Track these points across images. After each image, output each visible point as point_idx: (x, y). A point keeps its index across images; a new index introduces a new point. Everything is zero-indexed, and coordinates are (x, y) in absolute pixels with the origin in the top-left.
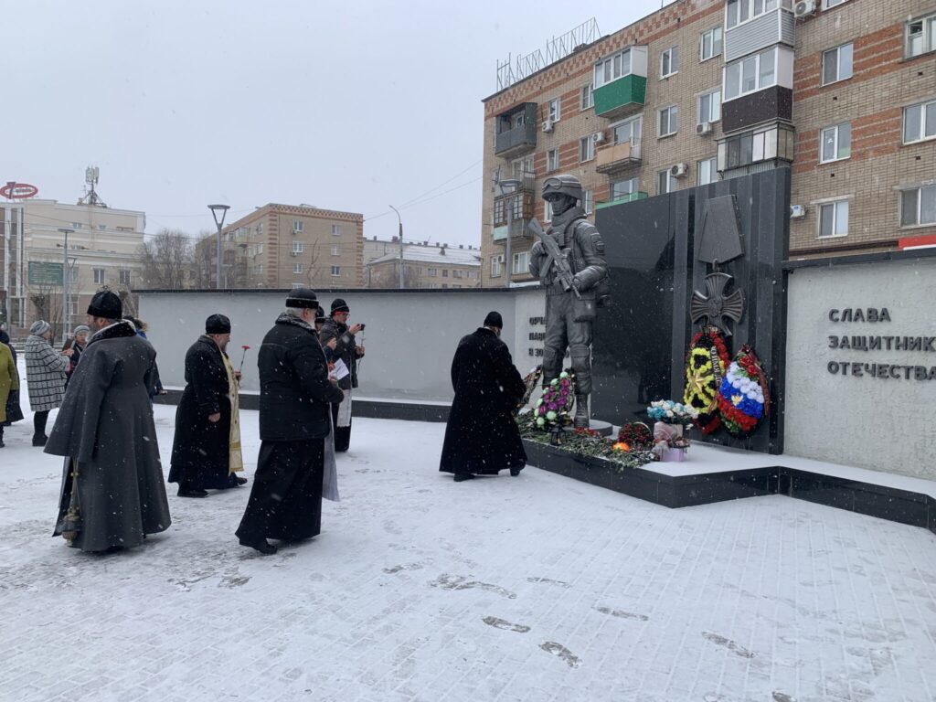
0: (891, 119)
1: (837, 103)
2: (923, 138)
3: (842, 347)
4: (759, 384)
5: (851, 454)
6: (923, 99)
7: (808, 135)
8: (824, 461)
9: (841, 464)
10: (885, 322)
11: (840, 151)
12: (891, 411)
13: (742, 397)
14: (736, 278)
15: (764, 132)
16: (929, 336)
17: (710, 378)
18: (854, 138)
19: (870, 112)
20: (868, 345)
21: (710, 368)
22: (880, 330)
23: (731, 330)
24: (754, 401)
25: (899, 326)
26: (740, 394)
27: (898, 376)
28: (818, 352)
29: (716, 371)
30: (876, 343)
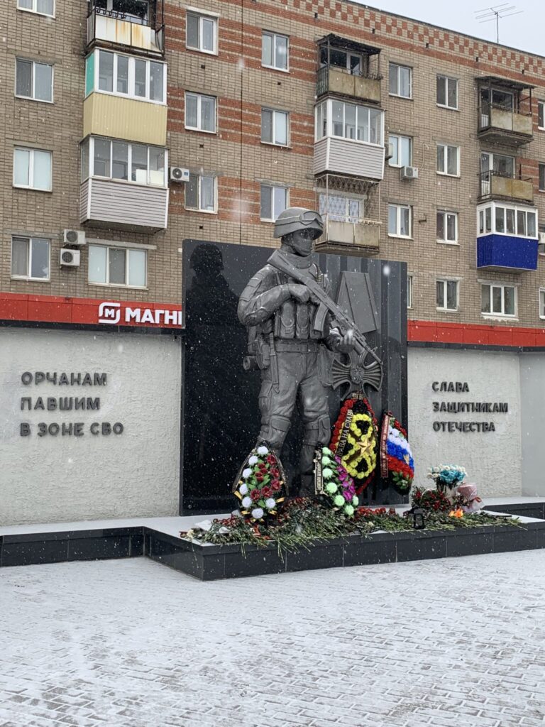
3: (441, 411)
16: (488, 402)
20: (457, 408)
22: (462, 398)
25: (472, 396)
26: (407, 453)
27: (474, 430)
28: (425, 415)
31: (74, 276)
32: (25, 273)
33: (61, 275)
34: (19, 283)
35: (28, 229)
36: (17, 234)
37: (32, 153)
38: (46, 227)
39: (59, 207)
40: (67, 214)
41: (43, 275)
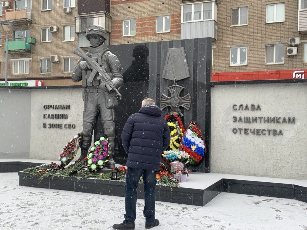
0: (152, 21)
1: (130, 10)
2: (164, 31)
3: (239, 122)
4: (202, 139)
5: (244, 170)
6: (164, 14)
7: (117, 22)
8: (231, 174)
9: (239, 174)
10: (259, 111)
11: (131, 32)
12: (262, 150)
13: (196, 146)
14: (185, 88)
15: (99, 17)
16: (278, 117)
17: (176, 137)
18: (137, 26)
19: (143, 16)
20: (251, 121)
21: (176, 132)
22: (256, 114)
23: (183, 113)
24: (201, 148)
25: (265, 113)
26: (195, 145)
27: (265, 134)
28: (227, 123)
29: (179, 134)
30: (255, 120)
31: (296, 59)
32: (273, 61)
33: (289, 60)
34: (269, 66)
35: (273, 41)
36: (268, 44)
37: (275, 6)
38: (281, 39)
39: (288, 28)
40: (292, 31)
41: (282, 61)
